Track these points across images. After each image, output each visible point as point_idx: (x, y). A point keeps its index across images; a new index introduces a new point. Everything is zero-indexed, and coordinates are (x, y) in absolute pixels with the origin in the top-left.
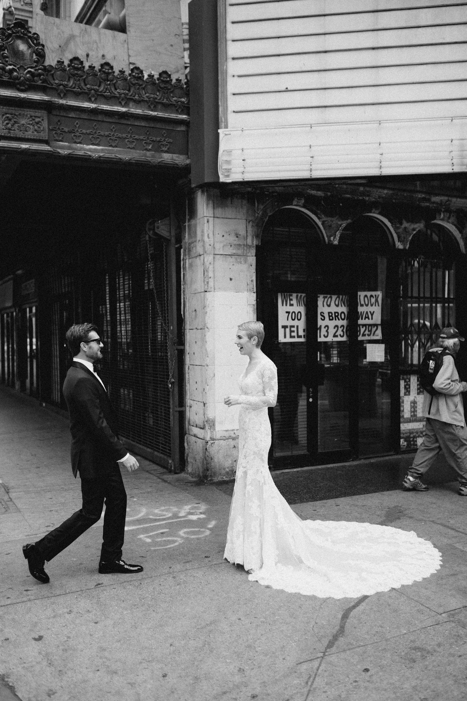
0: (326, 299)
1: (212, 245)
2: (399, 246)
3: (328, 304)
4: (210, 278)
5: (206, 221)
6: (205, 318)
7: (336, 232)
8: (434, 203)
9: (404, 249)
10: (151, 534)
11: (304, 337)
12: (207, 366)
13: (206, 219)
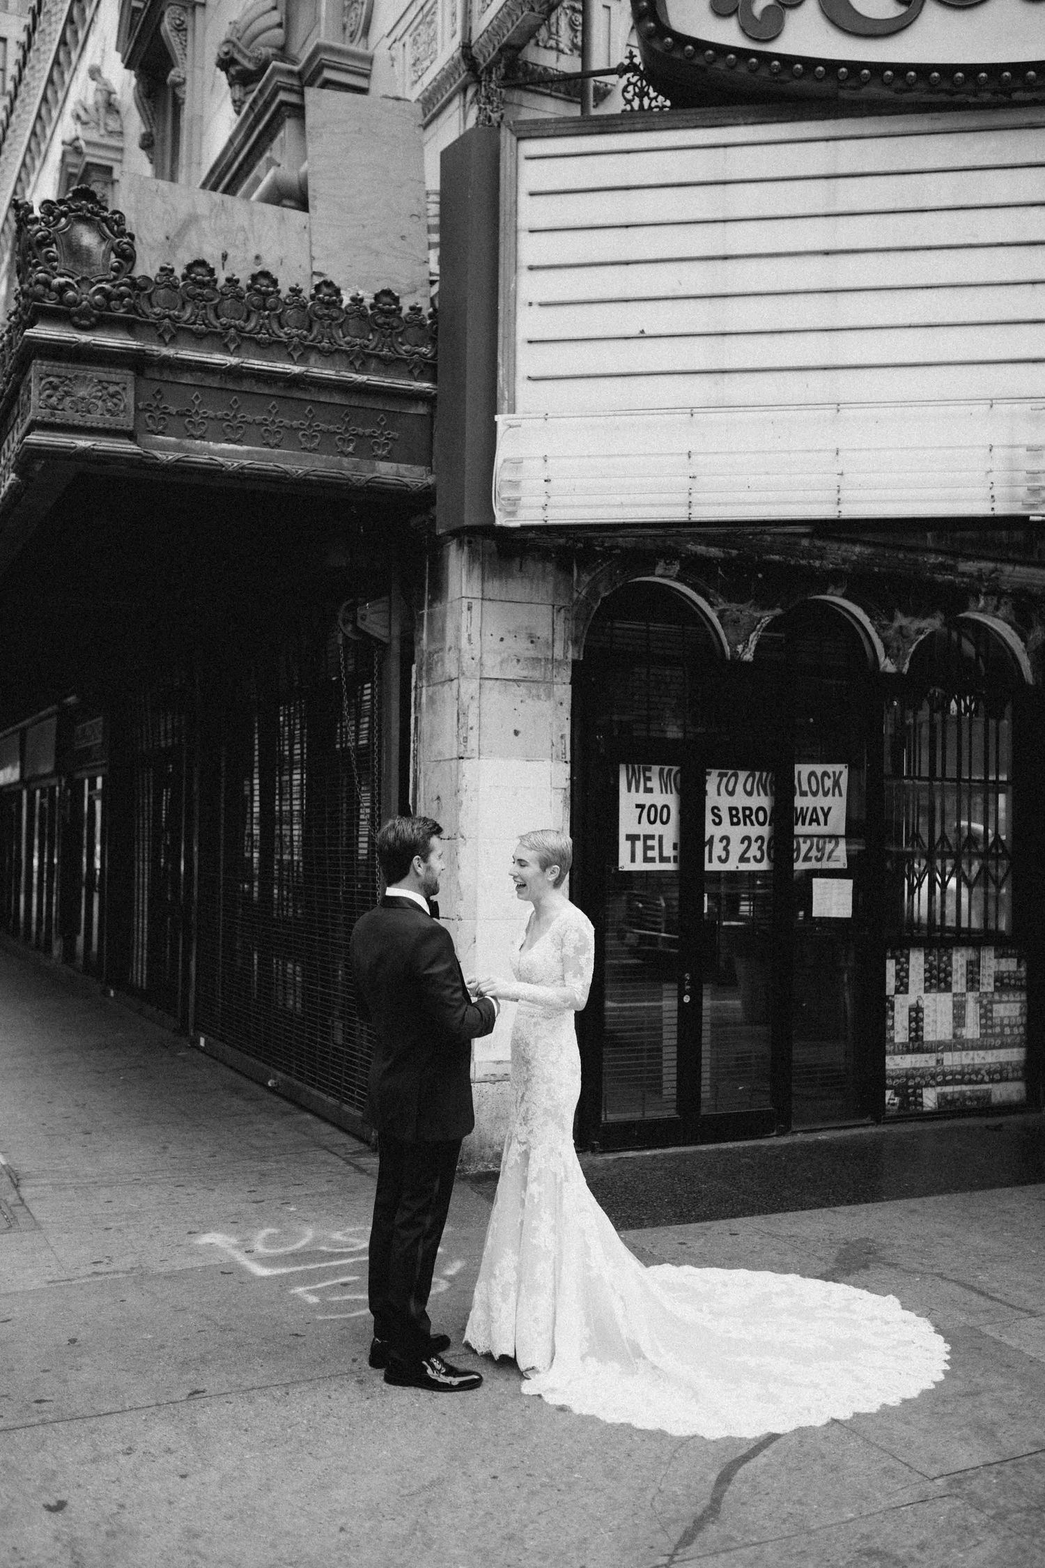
0: (725, 780)
1: (477, 658)
2: (888, 665)
3: (730, 789)
4: (471, 728)
5: (465, 608)
6: (457, 815)
7: (749, 635)
8: (963, 574)
9: (899, 673)
10: (319, 1286)
11: (675, 861)
12: (460, 919)
13: (465, 602)
